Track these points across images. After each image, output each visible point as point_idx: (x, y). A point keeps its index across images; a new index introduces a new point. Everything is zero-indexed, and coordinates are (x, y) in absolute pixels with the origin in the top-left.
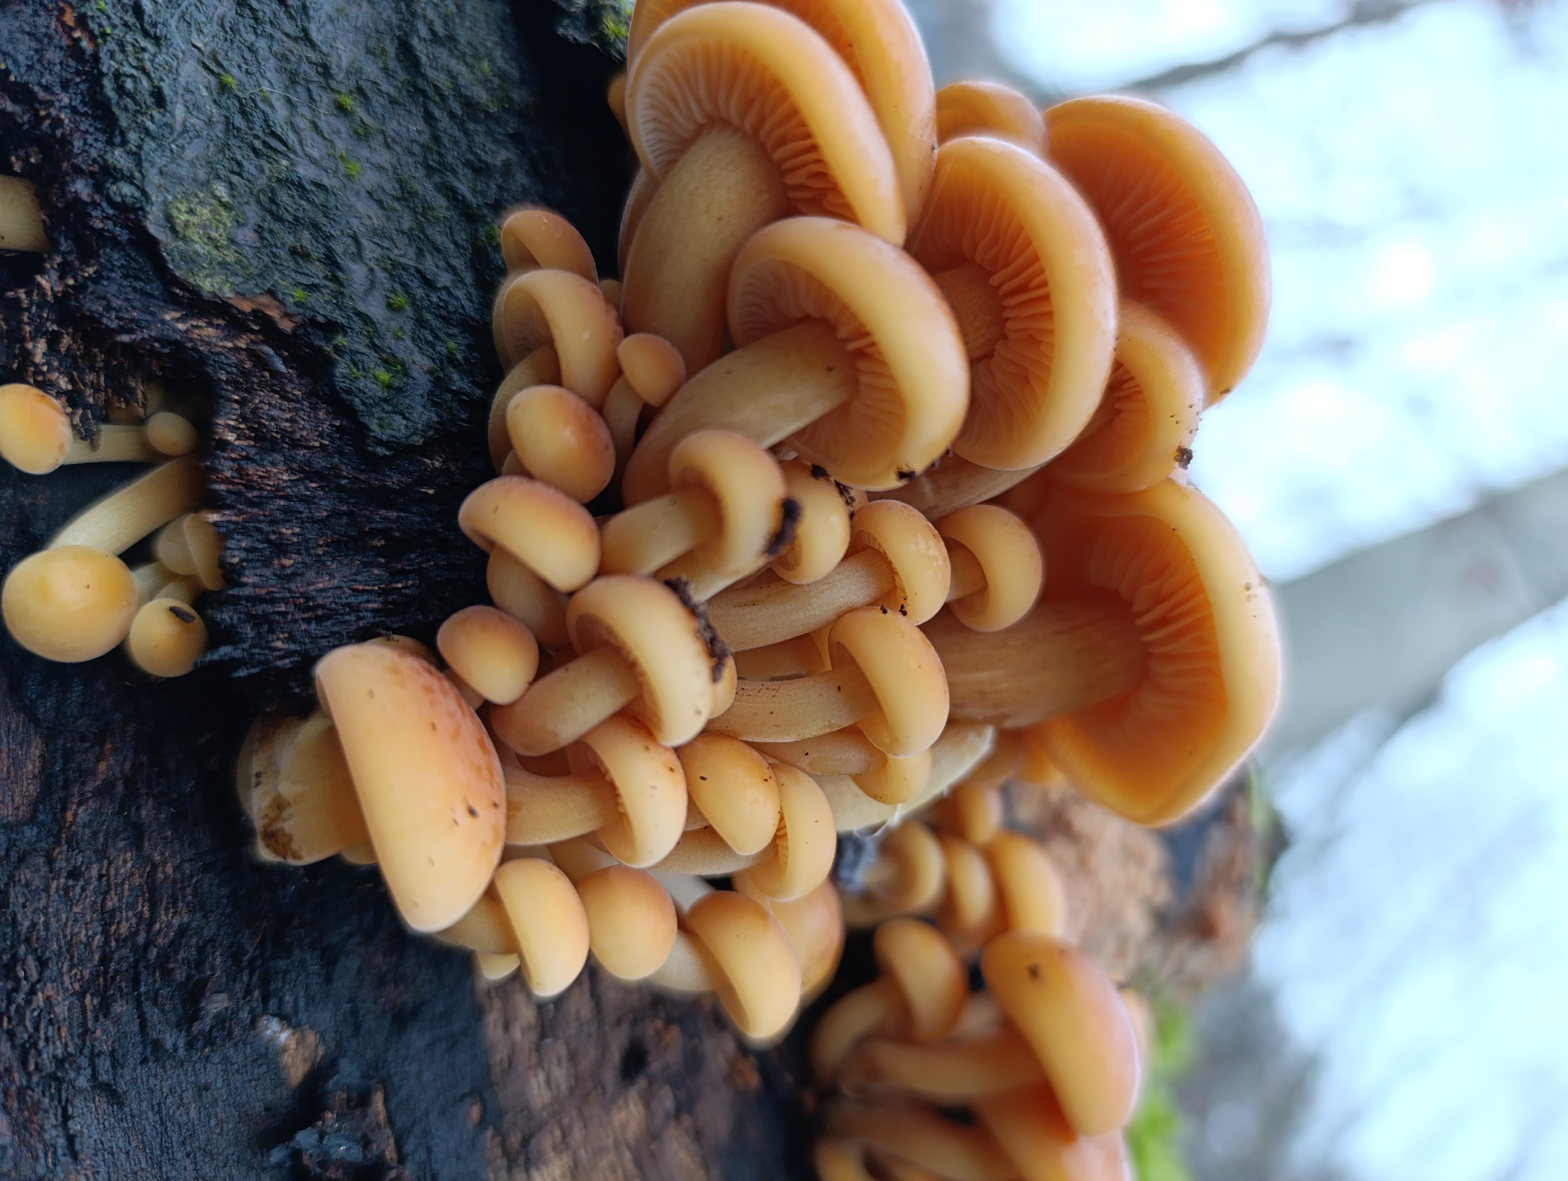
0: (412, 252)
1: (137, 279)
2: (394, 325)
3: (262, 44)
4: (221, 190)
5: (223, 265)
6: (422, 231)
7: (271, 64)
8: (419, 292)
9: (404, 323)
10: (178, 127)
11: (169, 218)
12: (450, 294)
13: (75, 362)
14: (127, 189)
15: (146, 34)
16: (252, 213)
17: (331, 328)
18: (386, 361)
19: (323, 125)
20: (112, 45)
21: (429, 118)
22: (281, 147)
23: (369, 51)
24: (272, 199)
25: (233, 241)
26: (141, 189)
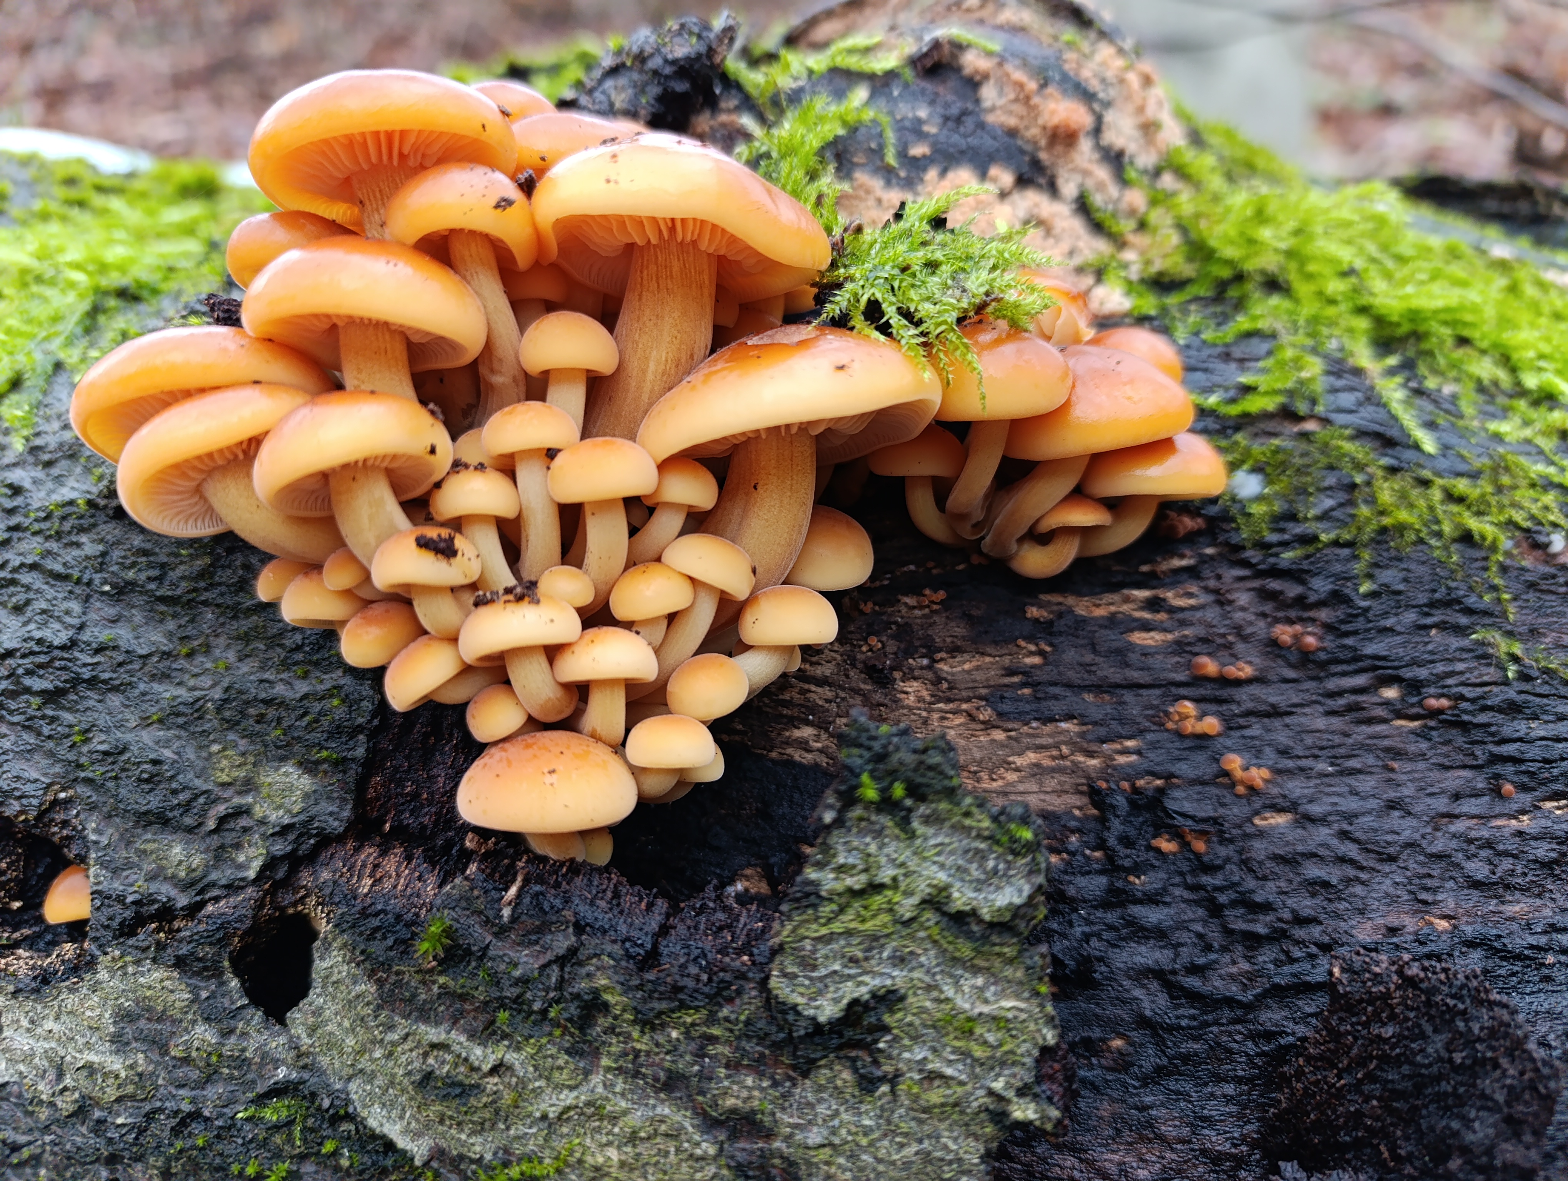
0: (277, 650)
2: (313, 681)
4: (216, 748)
5: (255, 765)
6: (268, 638)
7: (155, 686)
8: (302, 654)
9: (315, 675)
10: (176, 757)
11: (223, 784)
15: (120, 754)
16: (231, 736)
18: (330, 696)
19: (196, 670)
21: (205, 604)
22: (201, 702)
23: (161, 621)
24: (227, 721)
25: (244, 754)
26: (204, 792)
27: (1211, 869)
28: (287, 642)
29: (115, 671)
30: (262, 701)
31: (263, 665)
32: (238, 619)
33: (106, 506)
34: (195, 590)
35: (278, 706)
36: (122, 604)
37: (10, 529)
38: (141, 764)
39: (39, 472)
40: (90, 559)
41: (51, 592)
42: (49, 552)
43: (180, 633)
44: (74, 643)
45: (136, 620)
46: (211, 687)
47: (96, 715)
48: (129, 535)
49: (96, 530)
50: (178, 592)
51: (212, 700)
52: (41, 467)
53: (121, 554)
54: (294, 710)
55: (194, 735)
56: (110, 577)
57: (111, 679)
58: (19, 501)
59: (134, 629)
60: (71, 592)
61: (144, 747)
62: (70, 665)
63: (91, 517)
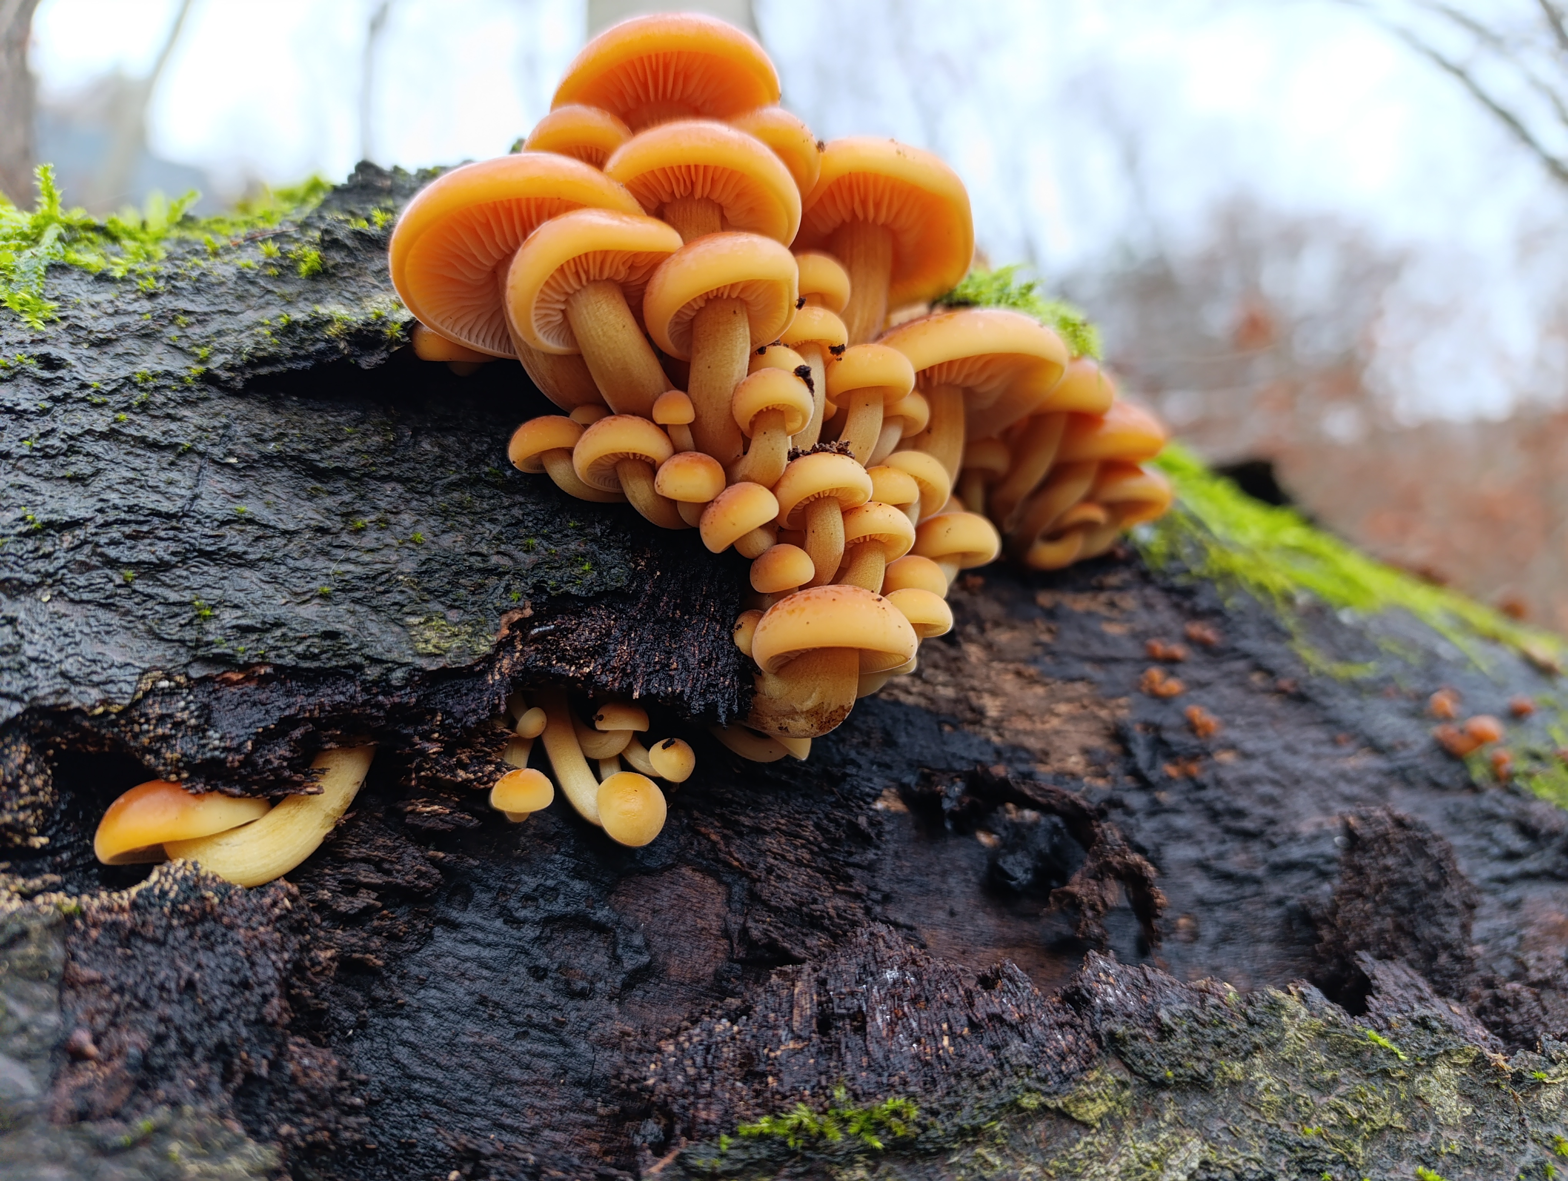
0: (487, 525)
1: (458, 691)
2: (544, 552)
3: (291, 563)
4: (413, 620)
5: (474, 634)
7: (307, 562)
8: (523, 531)
10: (355, 631)
11: (429, 655)
12: (529, 514)
13: (477, 758)
14: (398, 674)
15: (267, 631)
17: (539, 588)
18: (572, 565)
19: (370, 546)
20: (272, 654)
21: (386, 479)
22: (386, 576)
24: (430, 592)
25: (456, 624)
26: (401, 665)
27: (1203, 787)
28: (501, 518)
29: (250, 545)
30: (480, 571)
31: (469, 540)
32: (433, 495)
33: (233, 379)
34: (373, 464)
35: (501, 575)
36: (248, 481)
37: (54, 399)
38: (305, 638)
39: (84, 350)
40: (205, 430)
41: (138, 463)
42: (132, 422)
43: (343, 509)
44: (186, 515)
45: (270, 498)
46: (397, 562)
47: (219, 592)
48: (258, 411)
49: (206, 404)
50: (351, 465)
51: (402, 573)
52: (86, 346)
53: (255, 428)
54: (523, 578)
55: (376, 609)
56: (239, 449)
57: (245, 553)
58: (60, 373)
59: (268, 505)
60: (172, 464)
61: (308, 621)
62: (181, 536)
63: (200, 390)
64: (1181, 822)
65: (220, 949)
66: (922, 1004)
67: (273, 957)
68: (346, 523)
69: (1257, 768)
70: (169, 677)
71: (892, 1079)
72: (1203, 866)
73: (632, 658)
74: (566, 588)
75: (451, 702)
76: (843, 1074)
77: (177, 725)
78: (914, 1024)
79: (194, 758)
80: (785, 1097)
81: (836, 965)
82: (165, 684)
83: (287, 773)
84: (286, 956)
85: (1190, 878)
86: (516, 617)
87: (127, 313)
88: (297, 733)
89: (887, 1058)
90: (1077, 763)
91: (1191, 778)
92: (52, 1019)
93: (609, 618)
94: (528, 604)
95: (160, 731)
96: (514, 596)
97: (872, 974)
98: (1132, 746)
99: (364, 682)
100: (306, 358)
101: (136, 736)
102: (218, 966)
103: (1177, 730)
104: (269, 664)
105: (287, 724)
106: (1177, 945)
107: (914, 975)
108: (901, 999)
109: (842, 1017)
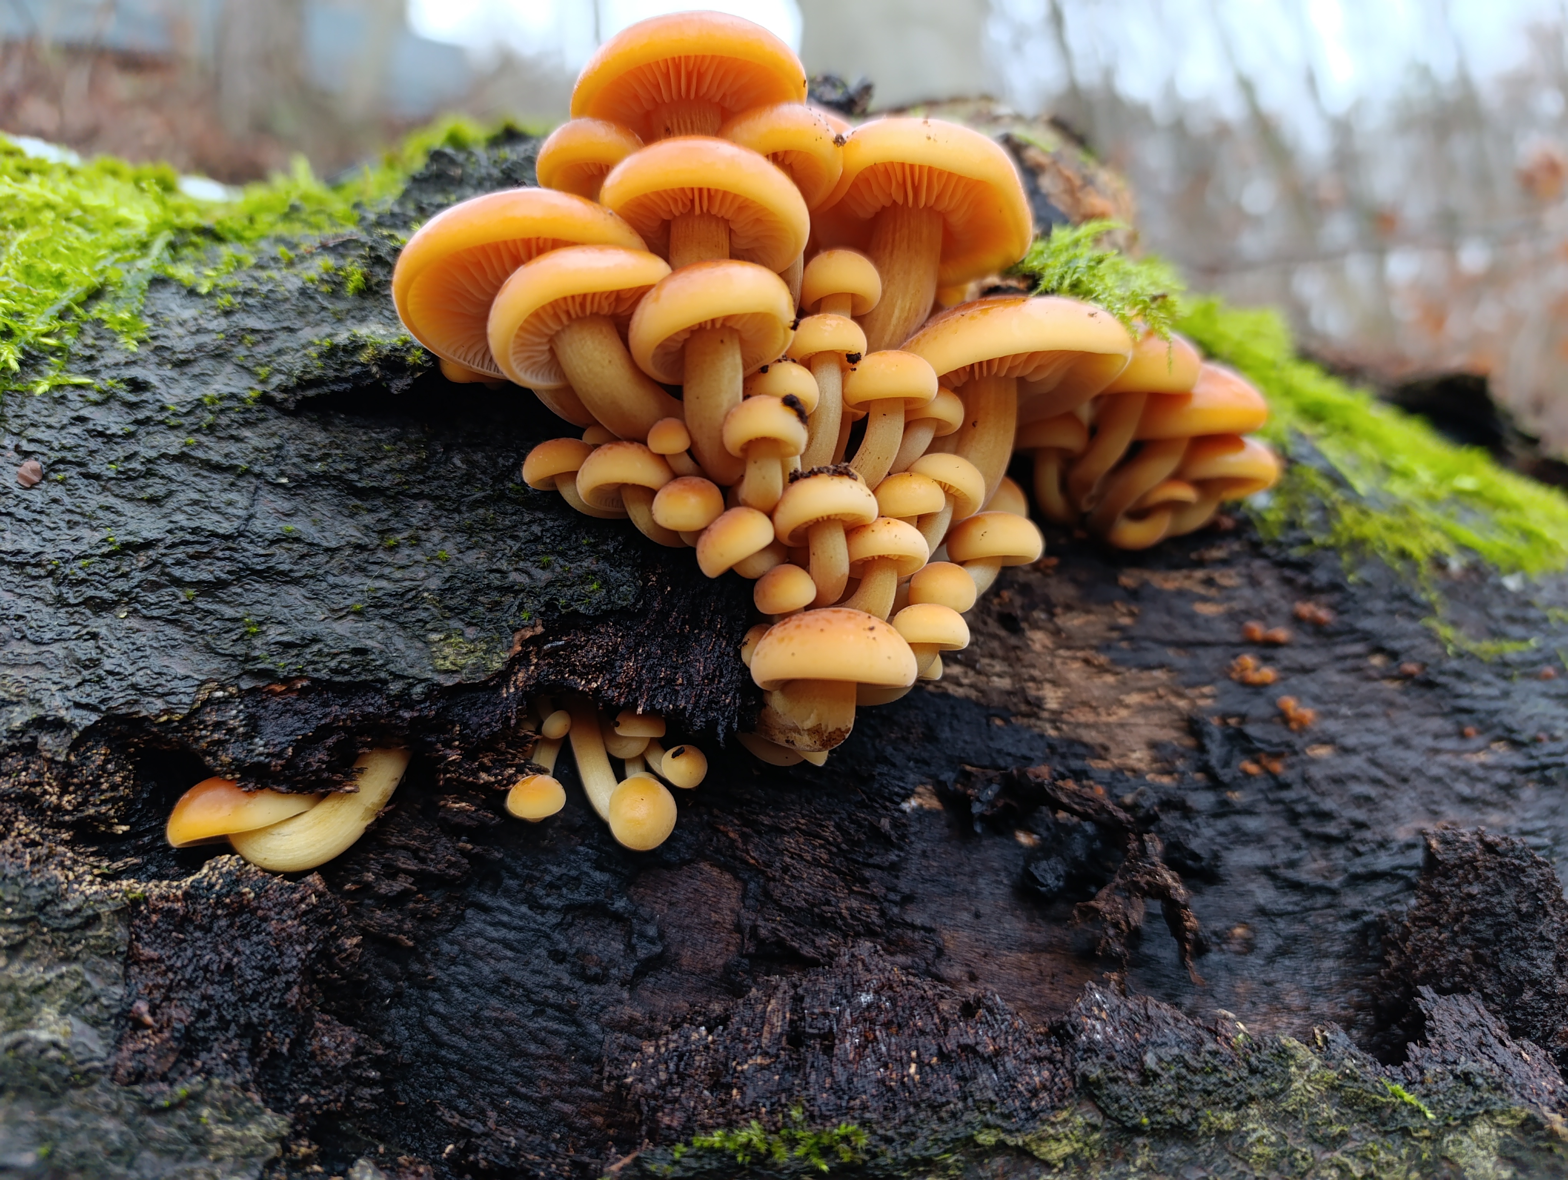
0: (510, 542)
1: (474, 704)
2: (558, 569)
3: (331, 579)
4: (435, 637)
5: (486, 652)
6: (498, 530)
7: (346, 578)
8: (541, 547)
9: (559, 565)
10: (383, 647)
11: (447, 672)
12: (547, 530)
13: (500, 761)
14: (419, 689)
15: (305, 646)
16: (455, 624)
17: (551, 606)
18: (583, 583)
19: (401, 563)
20: (310, 668)
21: (418, 497)
22: (414, 593)
24: (451, 609)
25: (472, 641)
26: (421, 681)
27: (1286, 786)
28: (521, 534)
29: (295, 563)
30: (497, 588)
31: (491, 556)
32: (460, 512)
33: (286, 400)
34: (407, 483)
35: (517, 593)
36: (299, 499)
37: (137, 422)
38: (337, 654)
39: (168, 371)
40: (261, 451)
41: (204, 484)
42: (200, 445)
43: (379, 527)
44: (241, 534)
45: (317, 515)
46: (424, 579)
47: (267, 608)
48: (309, 431)
49: (265, 425)
50: (386, 484)
51: (427, 590)
52: (169, 366)
53: (304, 447)
54: (537, 596)
55: (403, 626)
56: (289, 469)
57: (291, 571)
58: (146, 396)
59: (315, 523)
60: (232, 484)
61: (341, 637)
62: (236, 555)
63: (259, 411)
64: (1251, 824)
65: (255, 939)
66: (894, 1029)
67: (298, 948)
68: (382, 539)
69: (1356, 763)
70: (222, 687)
71: (852, 1103)
72: (1268, 872)
73: (639, 674)
74: (575, 606)
75: (468, 714)
76: (804, 1093)
77: (231, 731)
78: (884, 1049)
79: (244, 761)
80: (743, 1112)
81: (815, 984)
82: (219, 694)
83: (325, 775)
84: (310, 947)
85: (1252, 886)
86: (528, 634)
87: (208, 331)
88: (330, 742)
89: (850, 1081)
90: (1140, 760)
91: (1273, 776)
92: (119, 991)
93: (616, 635)
94: (539, 622)
95: (216, 736)
96: (524, 615)
97: (846, 997)
98: (1207, 741)
99: (388, 696)
100: (346, 380)
101: (197, 740)
102: (252, 953)
103: (1266, 721)
104: (307, 678)
105: (323, 732)
106: (1229, 955)
107: (889, 998)
108: (873, 1022)
109: (813, 1036)
